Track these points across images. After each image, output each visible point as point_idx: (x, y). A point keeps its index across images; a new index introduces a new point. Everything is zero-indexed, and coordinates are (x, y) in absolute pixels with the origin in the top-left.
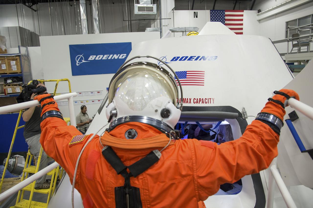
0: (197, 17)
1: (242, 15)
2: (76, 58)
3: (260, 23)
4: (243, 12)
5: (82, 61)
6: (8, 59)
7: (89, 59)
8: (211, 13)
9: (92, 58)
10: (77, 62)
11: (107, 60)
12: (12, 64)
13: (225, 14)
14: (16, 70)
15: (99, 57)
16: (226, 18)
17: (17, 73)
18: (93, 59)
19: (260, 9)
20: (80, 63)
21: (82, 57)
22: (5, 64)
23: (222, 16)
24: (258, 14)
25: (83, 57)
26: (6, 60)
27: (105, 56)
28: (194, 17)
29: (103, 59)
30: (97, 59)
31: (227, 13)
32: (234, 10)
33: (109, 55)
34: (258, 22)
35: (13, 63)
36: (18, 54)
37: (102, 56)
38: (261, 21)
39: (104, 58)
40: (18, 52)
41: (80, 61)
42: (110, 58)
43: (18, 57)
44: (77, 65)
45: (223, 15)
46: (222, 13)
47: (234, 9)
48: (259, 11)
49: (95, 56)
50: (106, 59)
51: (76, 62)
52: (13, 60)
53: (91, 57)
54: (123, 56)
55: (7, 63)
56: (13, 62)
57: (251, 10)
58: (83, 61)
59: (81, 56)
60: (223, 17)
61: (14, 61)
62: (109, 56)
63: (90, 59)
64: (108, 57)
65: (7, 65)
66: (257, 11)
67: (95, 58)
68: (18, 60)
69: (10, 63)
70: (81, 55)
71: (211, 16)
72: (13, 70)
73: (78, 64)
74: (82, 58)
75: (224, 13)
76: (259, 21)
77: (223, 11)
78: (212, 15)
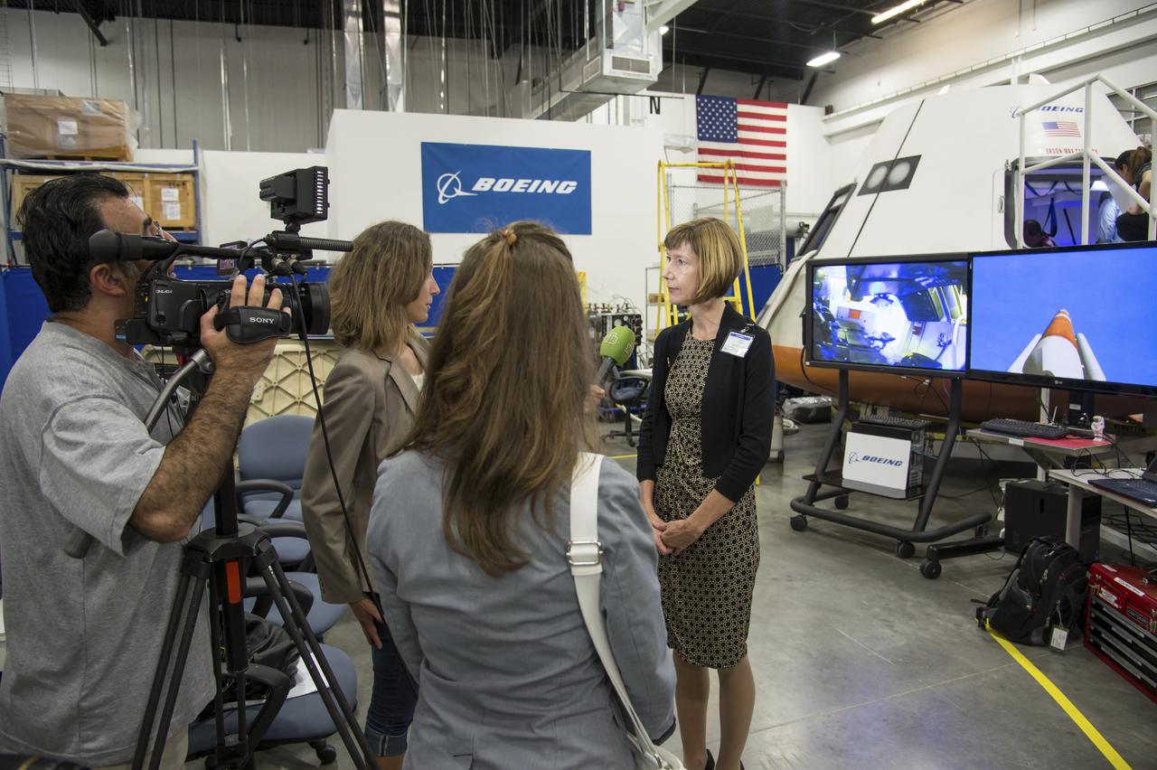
0: (658, 112)
1: (783, 118)
2: (437, 181)
3: (830, 143)
4: (786, 107)
5: (455, 193)
6: (153, 182)
7: (474, 189)
8: (698, 104)
9: (483, 185)
10: (442, 193)
11: (525, 196)
12: (164, 198)
13: (736, 110)
14: (178, 217)
15: (504, 185)
16: (741, 121)
17: (181, 229)
18: (487, 188)
19: (831, 104)
20: (451, 199)
21: (455, 179)
22: (143, 196)
23: (728, 116)
24: (827, 117)
25: (459, 181)
26: (147, 183)
27: (521, 183)
28: (651, 112)
29: (514, 190)
30: (497, 188)
31: (742, 108)
32: (756, 100)
33: (529, 181)
34: (824, 141)
35: (171, 194)
36: (192, 166)
37: (510, 182)
38: (834, 139)
39: (517, 189)
40: (191, 161)
41: (450, 191)
42: (531, 190)
43: (188, 178)
44: (441, 201)
45: (731, 112)
46: (728, 107)
47: (756, 97)
48: (829, 110)
49: (493, 181)
50: (523, 190)
51: (438, 193)
52: (172, 184)
53: (481, 181)
54: (568, 186)
55: (148, 193)
56: (169, 192)
57: (803, 103)
58: (459, 192)
59: (454, 176)
60: (732, 120)
61: (174, 187)
62: (530, 184)
63: (477, 187)
64: (526, 186)
65: (148, 200)
66: (823, 110)
67: (493, 186)
68: (190, 186)
69: (160, 194)
70: (454, 173)
71: (698, 113)
72: (169, 218)
73: (444, 198)
74: (454, 184)
75: (735, 108)
76: (830, 137)
77: (732, 100)
78: (703, 108)
